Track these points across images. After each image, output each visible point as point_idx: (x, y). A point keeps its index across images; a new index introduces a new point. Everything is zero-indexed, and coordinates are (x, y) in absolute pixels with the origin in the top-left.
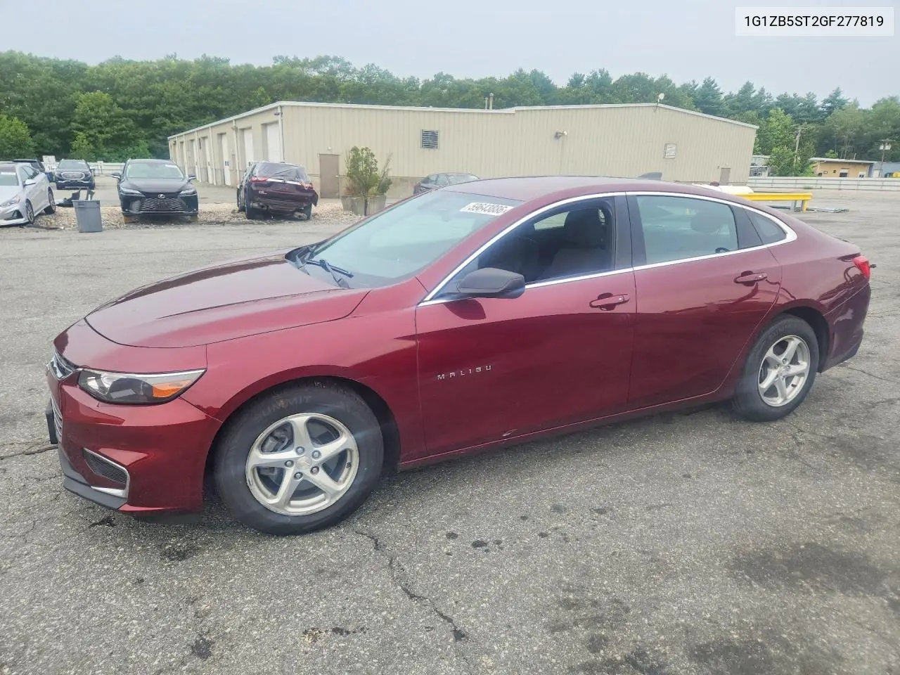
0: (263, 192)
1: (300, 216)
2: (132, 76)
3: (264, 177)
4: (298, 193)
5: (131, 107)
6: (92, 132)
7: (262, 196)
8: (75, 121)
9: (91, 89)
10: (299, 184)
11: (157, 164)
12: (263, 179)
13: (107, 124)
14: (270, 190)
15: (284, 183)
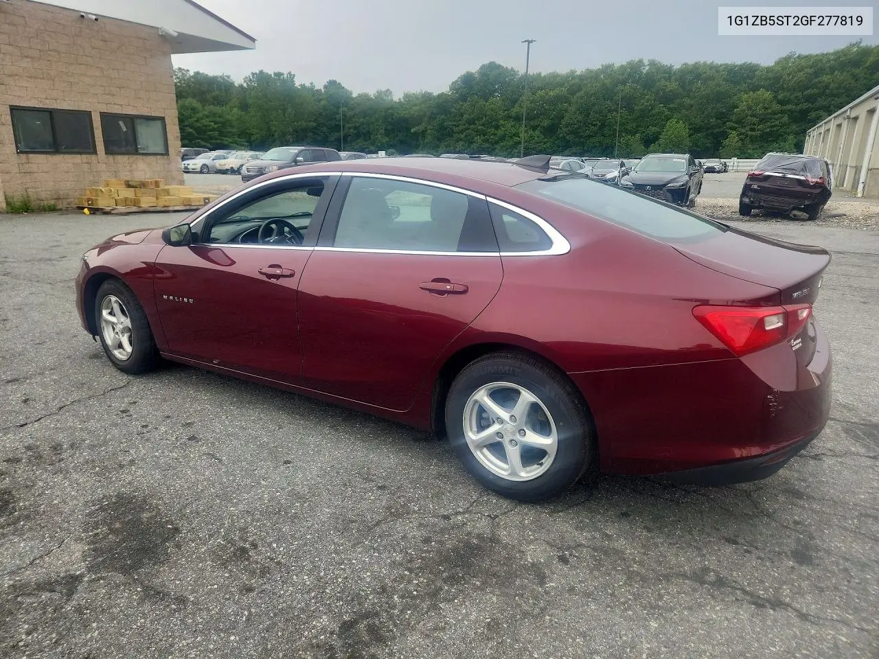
0: (756, 187)
1: (795, 215)
2: (800, 71)
3: (762, 170)
4: (799, 188)
5: (788, 102)
6: (743, 130)
7: (755, 191)
8: (731, 121)
9: (755, 89)
10: (802, 178)
11: (666, 159)
12: (760, 173)
13: (761, 121)
14: (766, 184)
15: (784, 178)
